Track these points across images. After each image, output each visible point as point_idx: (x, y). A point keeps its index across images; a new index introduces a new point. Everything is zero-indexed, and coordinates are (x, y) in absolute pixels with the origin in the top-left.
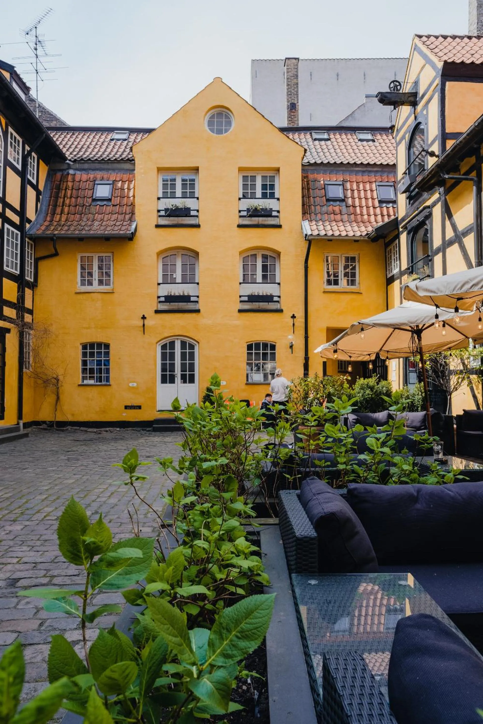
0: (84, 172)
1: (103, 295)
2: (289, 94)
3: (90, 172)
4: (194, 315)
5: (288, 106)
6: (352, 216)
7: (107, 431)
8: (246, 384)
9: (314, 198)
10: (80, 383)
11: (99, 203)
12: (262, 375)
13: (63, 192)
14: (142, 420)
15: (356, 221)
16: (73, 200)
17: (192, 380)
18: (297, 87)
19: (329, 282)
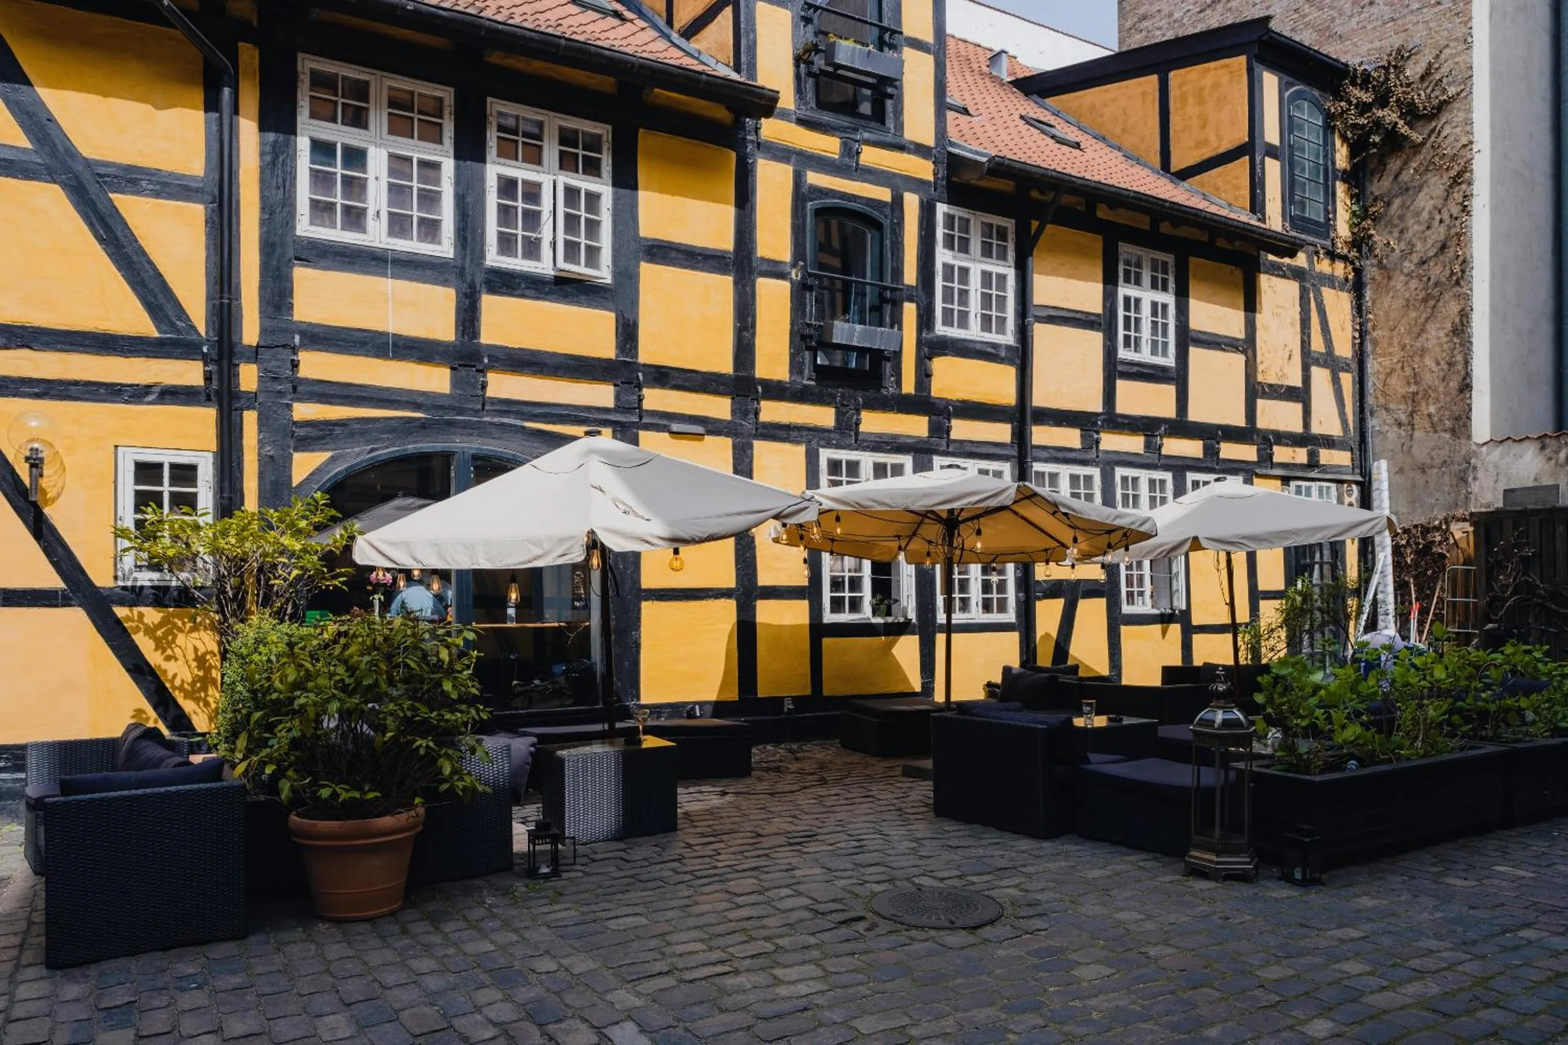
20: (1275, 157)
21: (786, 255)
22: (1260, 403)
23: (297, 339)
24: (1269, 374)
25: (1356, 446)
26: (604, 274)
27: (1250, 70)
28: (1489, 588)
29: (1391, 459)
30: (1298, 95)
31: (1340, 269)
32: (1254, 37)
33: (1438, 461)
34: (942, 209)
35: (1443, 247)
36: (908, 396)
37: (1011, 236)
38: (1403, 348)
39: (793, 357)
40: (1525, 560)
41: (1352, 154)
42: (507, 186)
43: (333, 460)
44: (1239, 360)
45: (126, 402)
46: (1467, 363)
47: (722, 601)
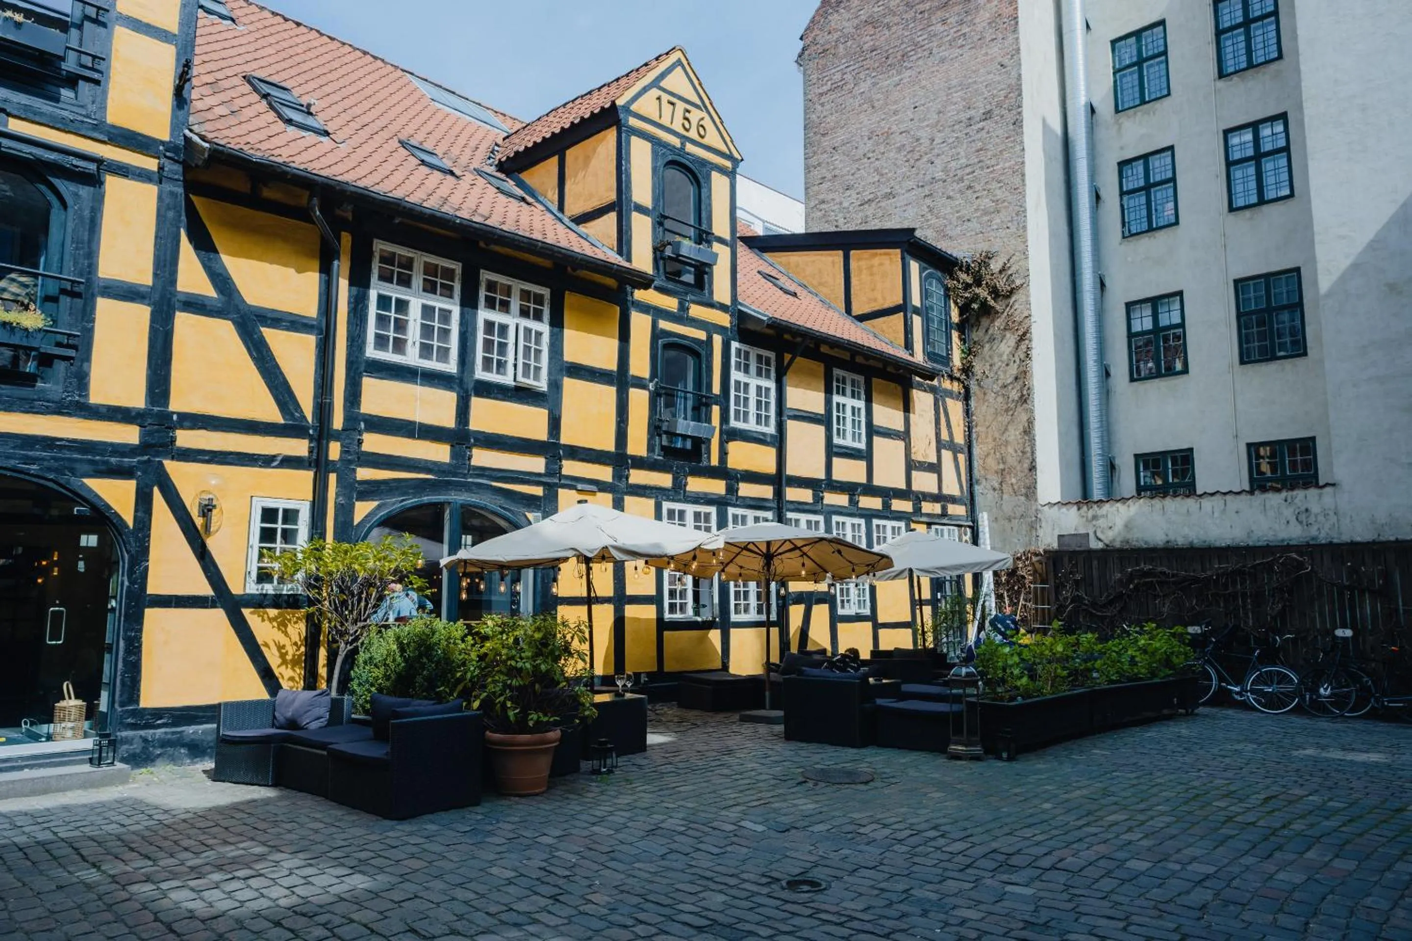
20: (918, 314)
21: (646, 374)
22: (914, 474)
23: (362, 425)
24: (918, 455)
25: (968, 502)
26: (542, 385)
27: (903, 259)
28: (1057, 599)
29: (990, 512)
30: (930, 276)
31: (956, 387)
32: (905, 239)
33: (1018, 515)
34: (735, 345)
35: (1016, 378)
36: (714, 467)
37: (773, 363)
38: (995, 440)
39: (649, 440)
40: (1077, 582)
41: (961, 314)
42: (489, 326)
43: (379, 507)
44: (901, 444)
45: (261, 466)
46: (1033, 453)
47: (606, 605)
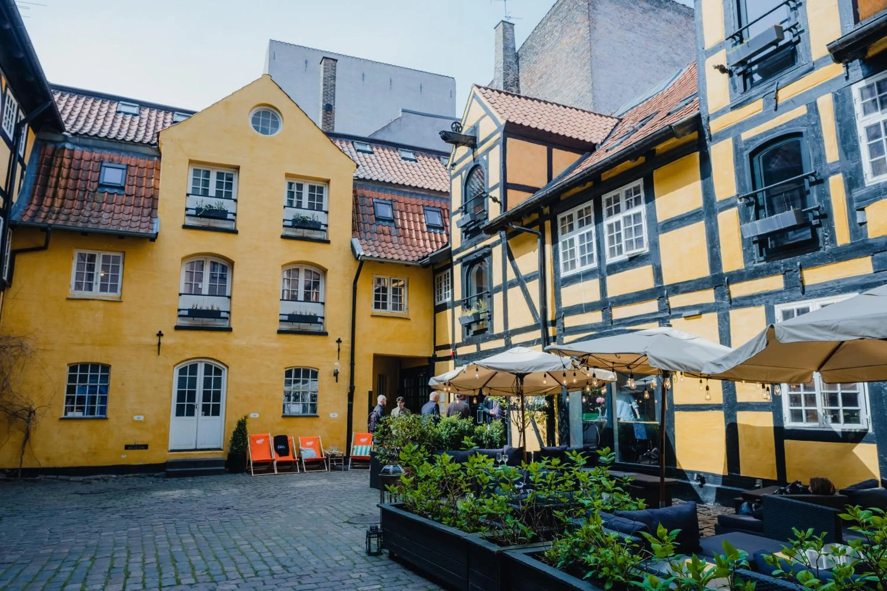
0: (86, 149)
1: (107, 304)
2: (325, 94)
3: (95, 150)
4: (224, 334)
5: (323, 106)
6: (402, 239)
7: (98, 479)
8: (283, 416)
9: (363, 214)
10: (63, 416)
11: (107, 190)
12: (301, 406)
13: (56, 170)
14: (148, 463)
15: (405, 243)
16: (71, 182)
17: (216, 412)
18: (334, 89)
19: (377, 306)
21: (733, 192)
23: (564, 314)
26: (646, 249)
34: (858, 87)
36: (843, 247)
39: (745, 252)
42: (611, 228)
45: (531, 346)
47: (716, 412)
